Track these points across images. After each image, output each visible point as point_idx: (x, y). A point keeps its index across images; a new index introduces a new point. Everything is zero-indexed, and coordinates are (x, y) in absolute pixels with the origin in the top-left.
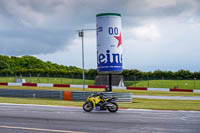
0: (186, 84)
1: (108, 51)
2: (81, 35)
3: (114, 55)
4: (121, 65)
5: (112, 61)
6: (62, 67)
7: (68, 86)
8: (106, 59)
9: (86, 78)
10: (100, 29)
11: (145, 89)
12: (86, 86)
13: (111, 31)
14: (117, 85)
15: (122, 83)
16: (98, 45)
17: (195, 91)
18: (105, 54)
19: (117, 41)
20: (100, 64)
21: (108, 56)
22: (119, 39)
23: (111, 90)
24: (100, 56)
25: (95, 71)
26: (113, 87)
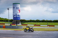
2: (8, 9)
3: (18, 15)
4: (20, 18)
5: (17, 17)
6: (3, 18)
7: (4, 24)
8: (15, 16)
9: (10, 22)
10: (14, 8)
11: (27, 25)
12: (10, 24)
13: (17, 8)
14: (19, 24)
15: (20, 23)
16: (13, 12)
17: (41, 26)
19: (19, 11)
20: (14, 18)
21: (16, 15)
23: (17, 25)
24: (14, 16)
25: (12, 20)
26: (18, 24)
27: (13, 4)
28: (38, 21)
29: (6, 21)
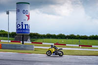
0: (62, 41)
1: (22, 23)
2: (8, 13)
3: (25, 25)
4: (29, 30)
5: (24, 28)
8: (21, 27)
10: (18, 11)
11: (42, 43)
12: (10, 41)
15: (29, 40)
16: (17, 19)
17: (67, 45)
18: (21, 24)
19: (27, 18)
20: (18, 30)
22: (28, 16)
23: (23, 43)
24: (18, 25)
25: (15, 33)
26: (25, 42)
27: (17, 3)
28: (61, 37)
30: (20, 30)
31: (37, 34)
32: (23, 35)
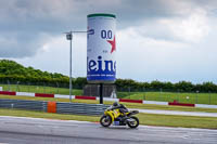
0: (187, 97)
1: (100, 58)
2: (70, 37)
3: (107, 62)
4: (114, 73)
5: (103, 68)
6: (46, 74)
8: (97, 66)
9: (73, 88)
10: (91, 32)
11: (141, 102)
12: (73, 97)
13: (105, 34)
14: (109, 96)
15: (114, 94)
16: (89, 50)
17: (197, 106)
18: (96, 60)
20: (91, 72)
21: (100, 62)
22: (113, 43)
23: (101, 101)
24: (90, 63)
26: (104, 99)
27: (89, 16)
28: (184, 87)
29: (60, 82)
30: (96, 73)
31: (131, 81)
32: (101, 84)
